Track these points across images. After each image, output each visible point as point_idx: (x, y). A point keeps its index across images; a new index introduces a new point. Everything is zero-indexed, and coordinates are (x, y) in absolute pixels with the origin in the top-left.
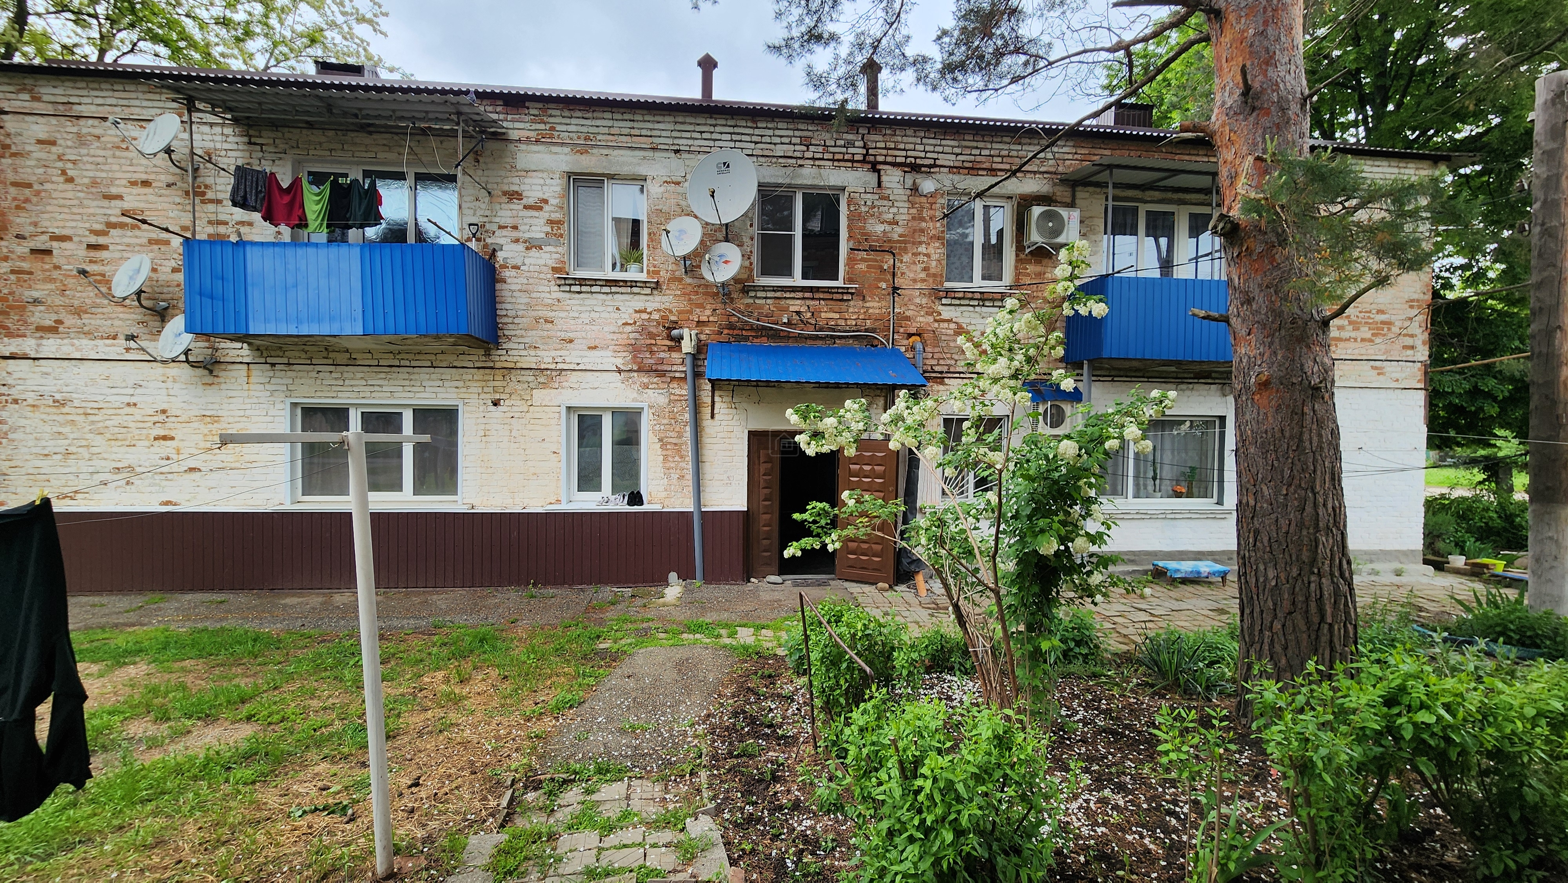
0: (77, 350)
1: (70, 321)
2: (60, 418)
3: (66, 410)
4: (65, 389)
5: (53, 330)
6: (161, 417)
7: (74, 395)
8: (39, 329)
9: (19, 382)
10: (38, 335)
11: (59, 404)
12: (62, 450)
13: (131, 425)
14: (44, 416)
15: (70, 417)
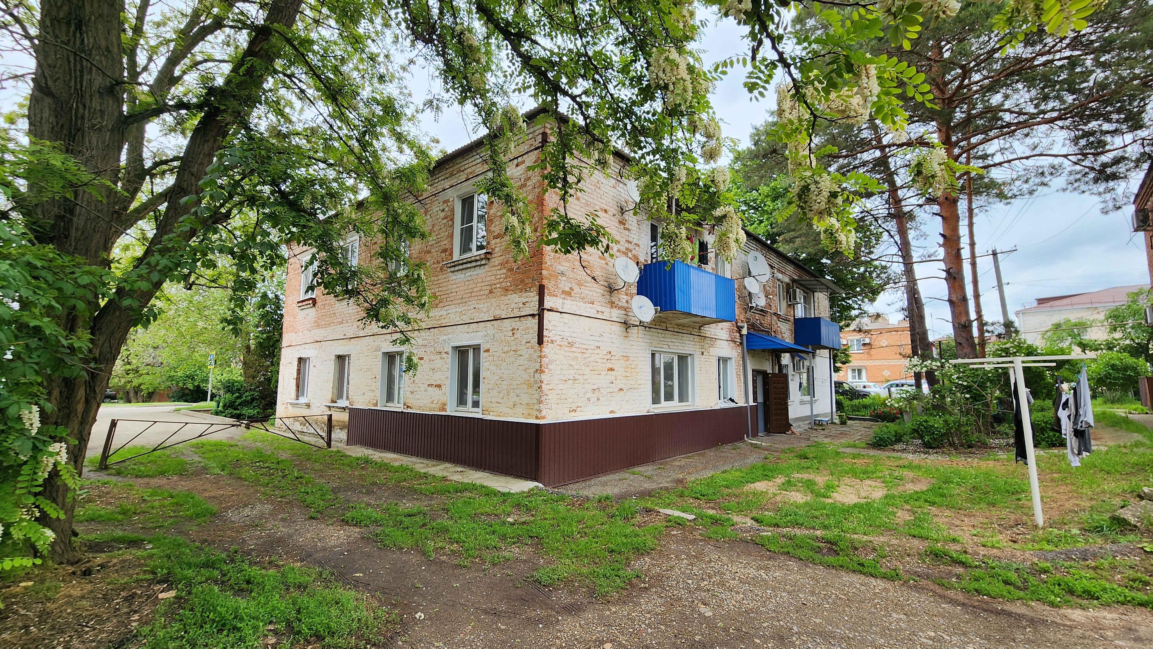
0: (579, 309)
1: (576, 289)
2: (571, 354)
3: (573, 349)
4: (574, 335)
5: (568, 293)
6: (608, 357)
7: (577, 340)
8: (564, 292)
9: (554, 328)
10: (563, 296)
11: (571, 345)
12: (571, 377)
13: (599, 361)
14: (565, 353)
15: (576, 355)
